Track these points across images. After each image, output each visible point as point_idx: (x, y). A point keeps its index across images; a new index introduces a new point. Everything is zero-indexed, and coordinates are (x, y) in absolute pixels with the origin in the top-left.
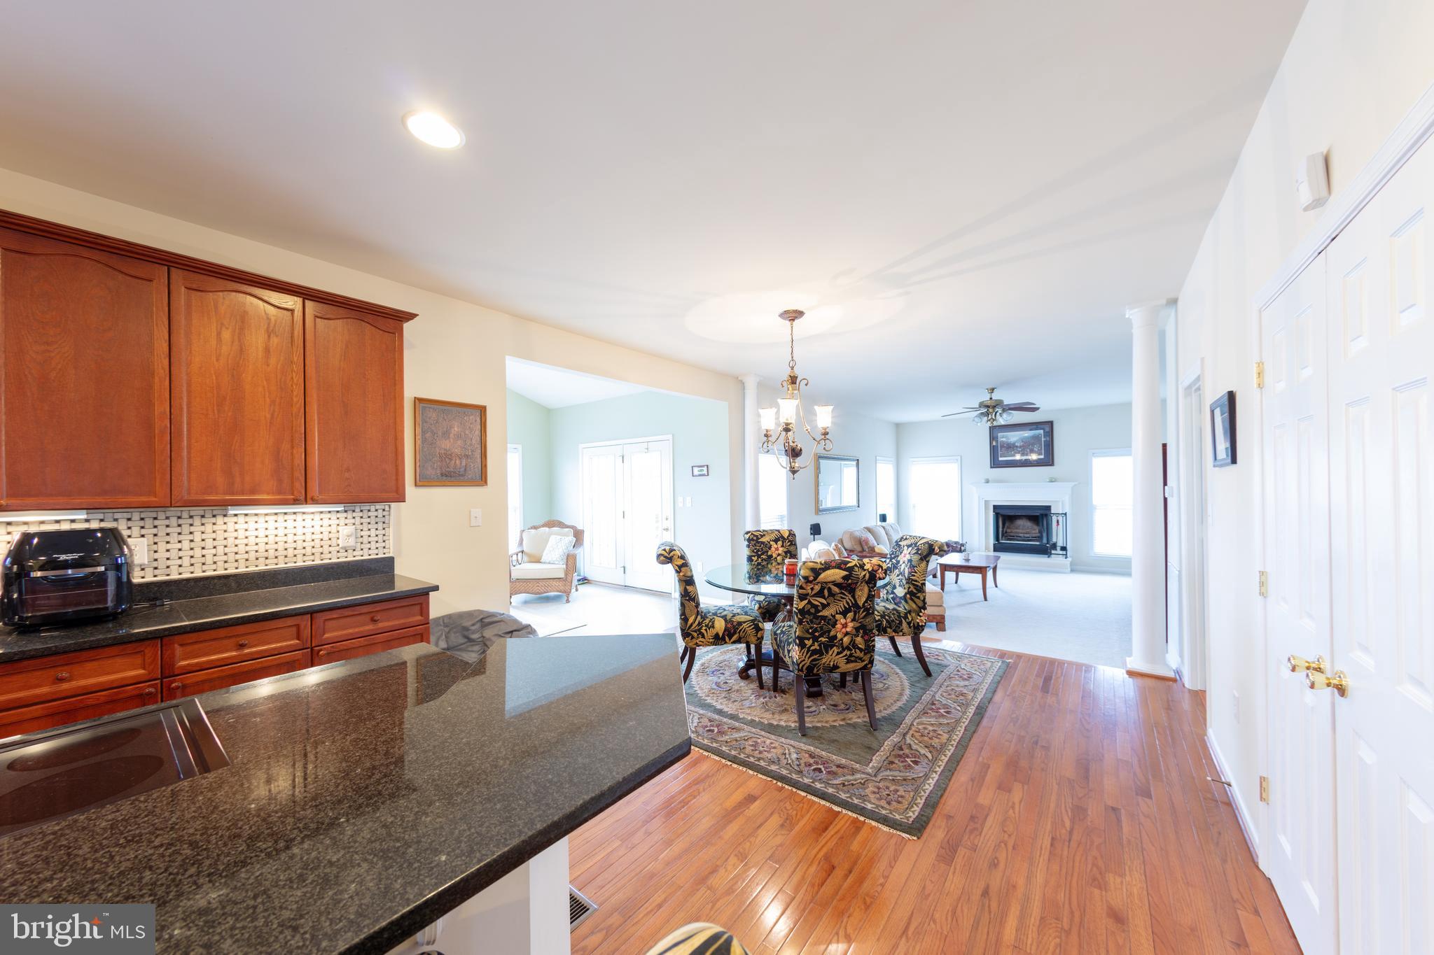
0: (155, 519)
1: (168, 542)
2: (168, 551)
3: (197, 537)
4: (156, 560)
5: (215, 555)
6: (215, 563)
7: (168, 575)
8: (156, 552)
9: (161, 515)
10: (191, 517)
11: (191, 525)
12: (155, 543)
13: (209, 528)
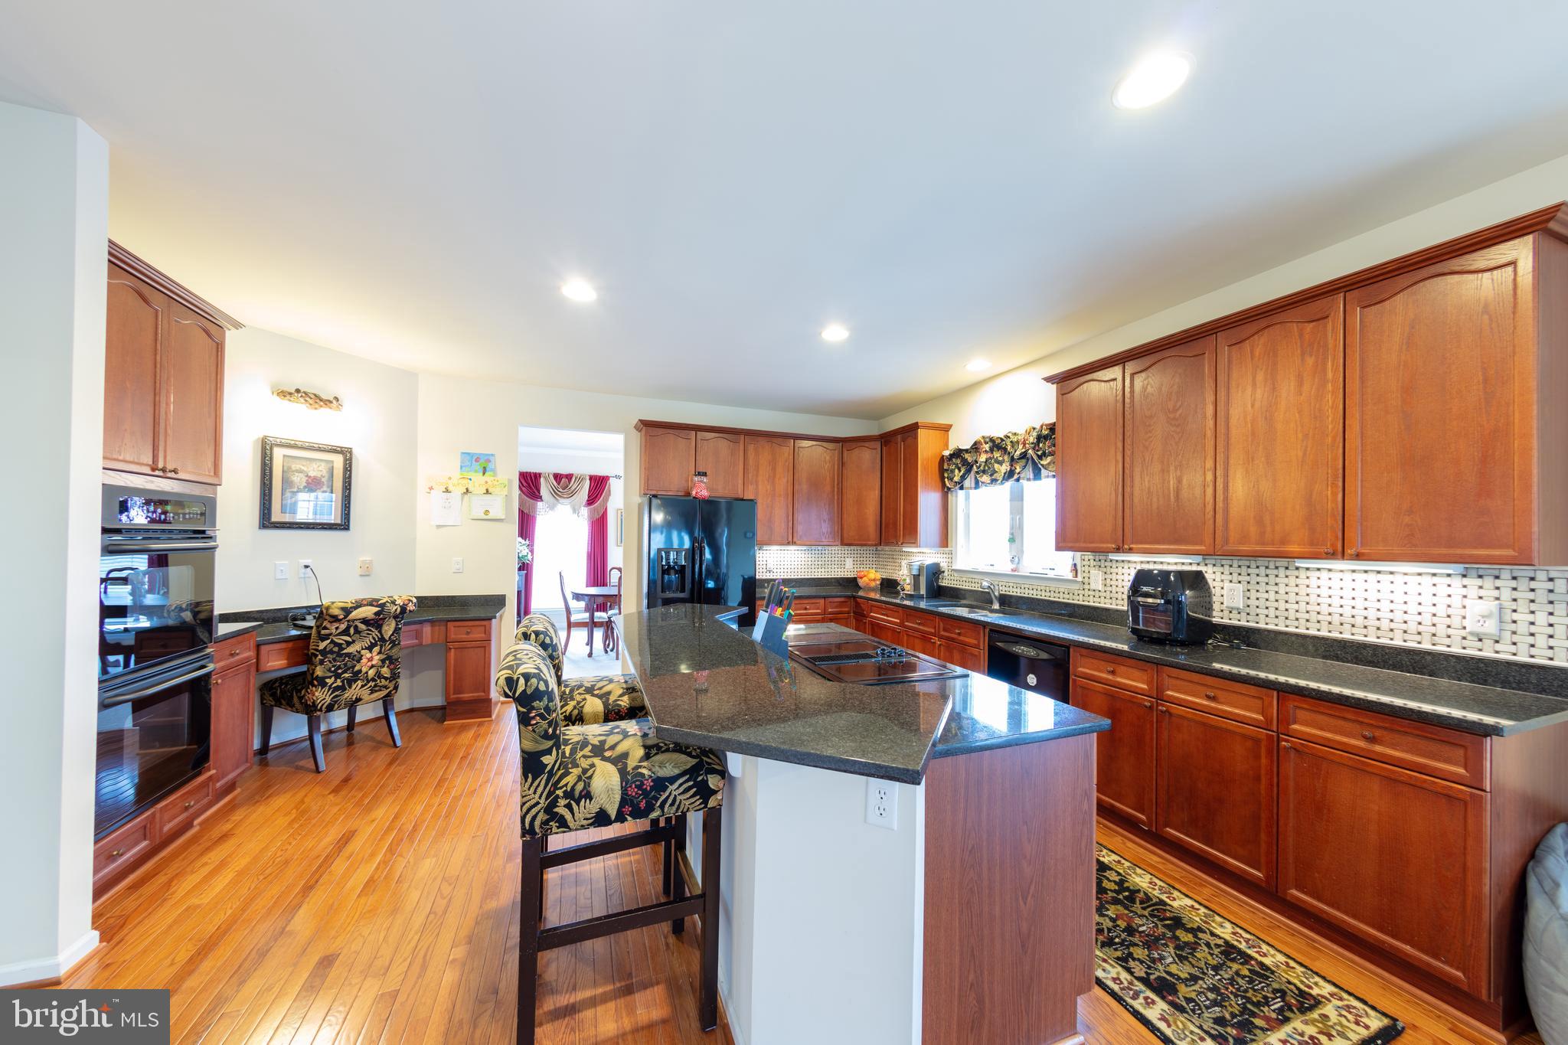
0: (1249, 567)
1: (1258, 591)
2: (1258, 599)
3: (1282, 589)
4: (1248, 606)
5: (1297, 611)
6: (1297, 619)
7: (1257, 623)
8: (1249, 598)
9: (1253, 565)
10: (1277, 568)
11: (1277, 576)
12: (1249, 590)
13: (1292, 581)
